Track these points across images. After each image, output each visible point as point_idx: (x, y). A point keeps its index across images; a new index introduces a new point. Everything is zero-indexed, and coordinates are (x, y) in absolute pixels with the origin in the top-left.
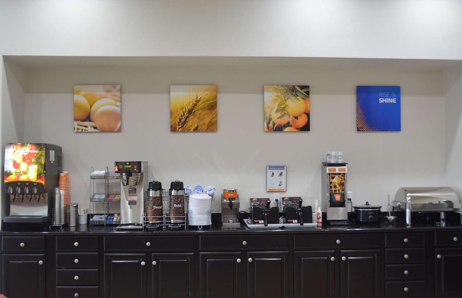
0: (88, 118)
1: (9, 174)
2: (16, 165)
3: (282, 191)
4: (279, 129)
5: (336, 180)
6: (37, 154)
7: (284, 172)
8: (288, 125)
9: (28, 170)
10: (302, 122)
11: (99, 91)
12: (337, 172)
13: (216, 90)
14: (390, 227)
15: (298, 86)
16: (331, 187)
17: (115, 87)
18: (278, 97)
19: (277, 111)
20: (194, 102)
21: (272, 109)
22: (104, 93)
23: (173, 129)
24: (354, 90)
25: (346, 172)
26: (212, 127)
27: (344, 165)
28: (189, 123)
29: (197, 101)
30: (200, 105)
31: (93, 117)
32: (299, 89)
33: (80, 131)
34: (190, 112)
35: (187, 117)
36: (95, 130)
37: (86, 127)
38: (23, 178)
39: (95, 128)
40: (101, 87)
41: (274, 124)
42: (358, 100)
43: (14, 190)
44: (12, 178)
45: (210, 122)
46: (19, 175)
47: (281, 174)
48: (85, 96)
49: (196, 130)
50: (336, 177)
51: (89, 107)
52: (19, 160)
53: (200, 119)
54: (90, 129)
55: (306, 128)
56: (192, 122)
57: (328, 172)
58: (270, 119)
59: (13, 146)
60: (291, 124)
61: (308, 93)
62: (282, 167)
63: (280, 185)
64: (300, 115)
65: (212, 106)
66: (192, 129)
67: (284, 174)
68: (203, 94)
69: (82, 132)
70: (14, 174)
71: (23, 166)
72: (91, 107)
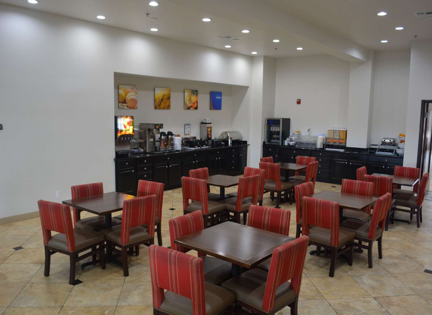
0: (124, 102)
1: (121, 131)
2: (125, 127)
3: (189, 135)
4: (189, 108)
5: (209, 130)
6: (132, 121)
7: (190, 126)
8: (192, 107)
9: (129, 129)
10: (195, 106)
11: (129, 88)
12: (209, 126)
13: (170, 91)
14: (223, 147)
15: (195, 90)
16: (208, 132)
17: (135, 87)
18: (189, 95)
19: (189, 101)
20: (163, 96)
21: (187, 100)
22: (130, 90)
23: (156, 108)
24: (209, 93)
25: (211, 126)
26: (168, 107)
27: (210, 123)
28: (161, 105)
29: (164, 95)
30: (165, 97)
31: (127, 101)
32: (195, 92)
33: (121, 108)
34: (162, 100)
35: (161, 103)
36: (128, 108)
37: (124, 106)
38: (128, 133)
39: (128, 107)
40: (130, 87)
41: (187, 106)
42: (211, 97)
43: (124, 138)
44: (123, 133)
45: (168, 105)
46: (126, 131)
47: (189, 127)
48: (123, 90)
49: (164, 108)
50: (209, 128)
51: (125, 96)
52: (126, 124)
53: (165, 104)
54: (126, 107)
55: (196, 108)
56: (163, 105)
57: (207, 126)
58: (186, 104)
59: (122, 117)
60: (193, 106)
61: (197, 93)
62: (189, 125)
63: (189, 132)
64: (195, 103)
65: (169, 98)
66: (162, 108)
67: (190, 128)
68: (166, 92)
69: (122, 109)
70: (124, 131)
71: (128, 127)
72: (126, 96)
